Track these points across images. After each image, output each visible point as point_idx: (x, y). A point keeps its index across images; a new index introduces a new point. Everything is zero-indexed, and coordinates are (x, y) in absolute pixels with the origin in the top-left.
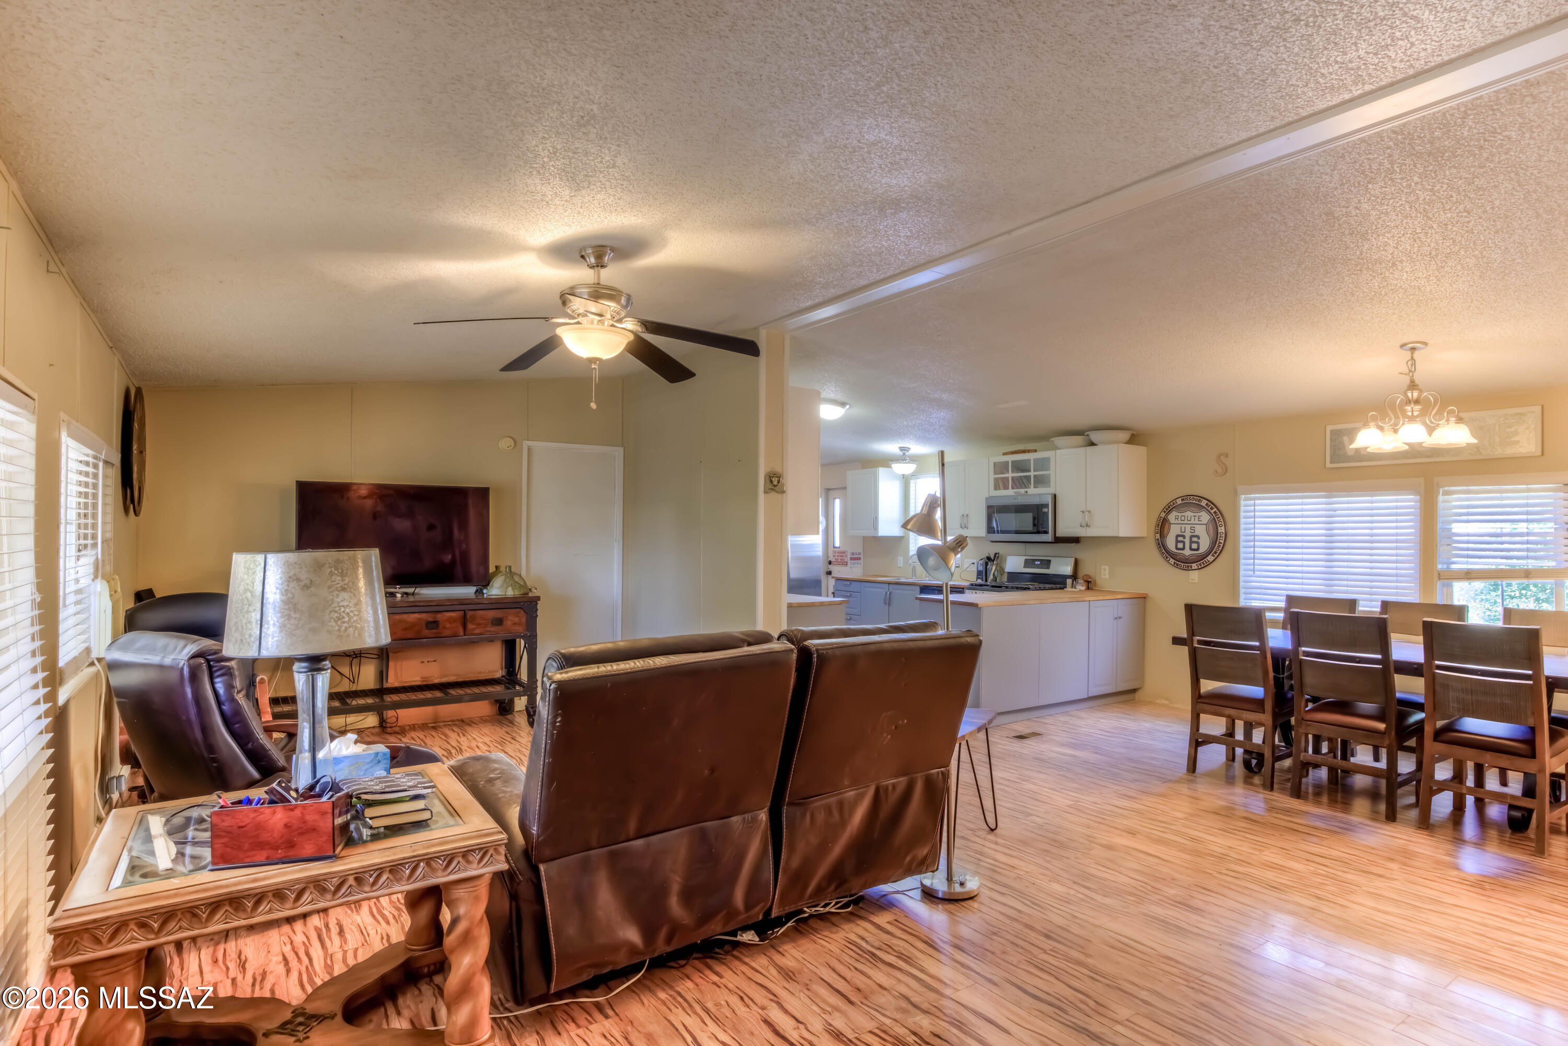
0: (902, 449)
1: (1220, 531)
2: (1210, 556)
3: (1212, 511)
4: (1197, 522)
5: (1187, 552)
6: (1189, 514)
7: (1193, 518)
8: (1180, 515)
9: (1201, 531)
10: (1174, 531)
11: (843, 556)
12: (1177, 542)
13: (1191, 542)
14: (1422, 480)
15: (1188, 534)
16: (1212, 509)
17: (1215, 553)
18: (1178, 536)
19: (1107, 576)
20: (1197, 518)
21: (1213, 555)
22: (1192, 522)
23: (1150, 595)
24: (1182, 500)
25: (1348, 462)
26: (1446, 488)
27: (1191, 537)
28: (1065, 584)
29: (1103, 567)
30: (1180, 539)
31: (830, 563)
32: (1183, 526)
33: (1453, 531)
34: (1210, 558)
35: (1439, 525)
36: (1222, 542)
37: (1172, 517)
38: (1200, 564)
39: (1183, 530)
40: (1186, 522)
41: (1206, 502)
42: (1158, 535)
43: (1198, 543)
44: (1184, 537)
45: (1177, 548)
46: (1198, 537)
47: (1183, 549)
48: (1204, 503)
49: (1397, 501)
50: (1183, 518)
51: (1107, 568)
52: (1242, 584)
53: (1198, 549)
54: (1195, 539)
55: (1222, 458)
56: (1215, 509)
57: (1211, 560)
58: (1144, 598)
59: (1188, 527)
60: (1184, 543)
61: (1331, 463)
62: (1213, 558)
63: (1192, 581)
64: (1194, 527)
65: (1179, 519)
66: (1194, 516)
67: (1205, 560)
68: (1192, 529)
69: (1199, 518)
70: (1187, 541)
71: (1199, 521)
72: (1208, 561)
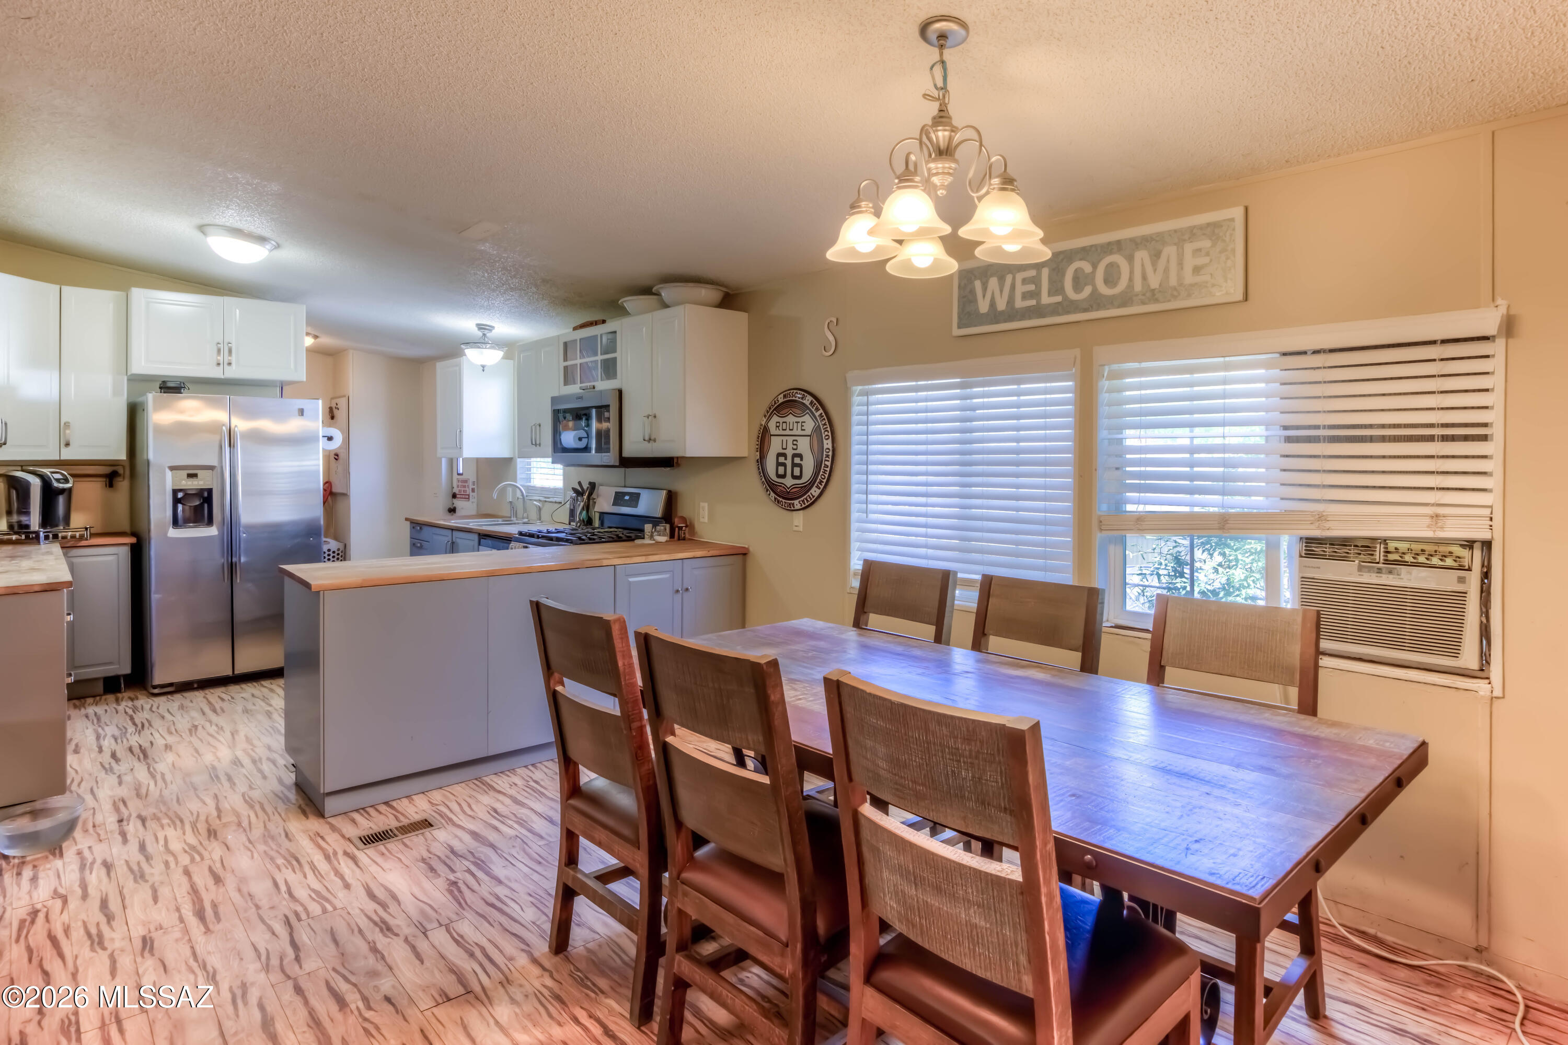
0: (480, 327)
1: (825, 446)
2: (814, 488)
3: (817, 414)
4: (799, 432)
5: (789, 482)
6: (791, 419)
7: (796, 425)
8: (781, 420)
9: (804, 446)
10: (775, 445)
11: (464, 487)
12: (779, 464)
13: (794, 465)
14: (1077, 352)
15: (789, 452)
16: (817, 410)
17: (821, 482)
18: (779, 455)
19: (706, 520)
20: (800, 425)
21: (818, 487)
22: (795, 431)
23: (751, 549)
24: (785, 396)
25: (981, 324)
26: (1115, 367)
27: (794, 456)
28: (642, 531)
29: (702, 504)
30: (781, 459)
31: (454, 496)
32: (785, 438)
33: (1129, 442)
34: (815, 491)
35: (1103, 434)
36: (829, 464)
37: (772, 426)
38: (803, 501)
39: (784, 445)
40: (788, 432)
41: (812, 399)
42: (758, 453)
44: (784, 455)
45: (779, 476)
46: (800, 456)
47: (785, 475)
48: (808, 400)
49: (1046, 391)
50: (784, 426)
51: (706, 505)
52: (854, 535)
53: (799, 477)
54: (797, 460)
55: (832, 326)
56: (821, 411)
57: (816, 494)
58: (743, 554)
59: (790, 440)
60: (784, 465)
61: (959, 327)
63: (795, 529)
64: (797, 441)
65: (780, 428)
66: (797, 422)
67: (809, 493)
68: (795, 443)
69: (802, 426)
70: (789, 463)
71: (802, 430)
72: (813, 497)
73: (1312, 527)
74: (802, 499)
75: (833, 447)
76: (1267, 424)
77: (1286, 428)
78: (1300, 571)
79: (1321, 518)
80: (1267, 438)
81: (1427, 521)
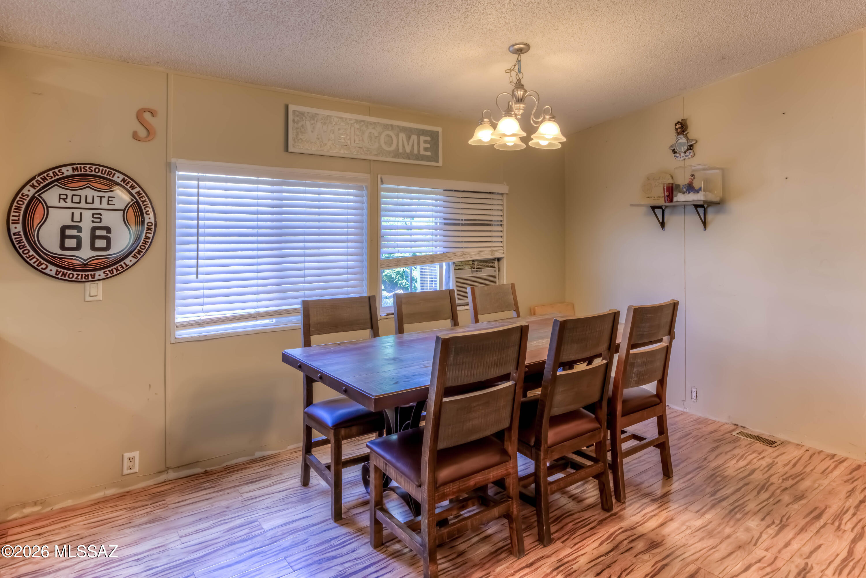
1: (146, 219)
2: (130, 258)
3: (133, 191)
4: (105, 205)
5: (85, 253)
6: (89, 193)
7: (97, 200)
8: (70, 193)
9: (113, 219)
10: (56, 218)
12: (63, 237)
13: (94, 238)
15: (87, 225)
16: (133, 187)
17: (139, 252)
18: (64, 227)
20: (105, 200)
21: (134, 256)
22: (97, 205)
24: (72, 169)
27: (94, 229)
30: (70, 231)
32: (76, 211)
34: (131, 261)
36: (151, 236)
37: (49, 197)
38: (110, 271)
39: (77, 218)
40: (83, 205)
41: (122, 177)
43: (108, 240)
44: (79, 229)
45: (63, 247)
46: (107, 229)
47: (78, 247)
48: (117, 177)
50: (76, 199)
52: (178, 294)
53: (108, 247)
54: (100, 233)
55: (147, 116)
56: (138, 189)
57: (132, 264)
59: (87, 215)
60: (78, 238)
62: (134, 260)
63: (88, 299)
64: (101, 215)
65: (69, 200)
66: (101, 197)
67: (122, 263)
68: (97, 217)
69: (109, 201)
70: (86, 236)
71: (108, 204)
72: (127, 266)
73: (462, 257)
74: (110, 269)
75: (155, 221)
76: (440, 218)
77: (445, 219)
78: (455, 275)
79: (463, 254)
80: (436, 223)
81: (490, 253)
